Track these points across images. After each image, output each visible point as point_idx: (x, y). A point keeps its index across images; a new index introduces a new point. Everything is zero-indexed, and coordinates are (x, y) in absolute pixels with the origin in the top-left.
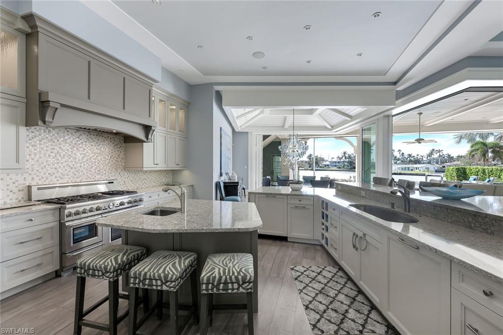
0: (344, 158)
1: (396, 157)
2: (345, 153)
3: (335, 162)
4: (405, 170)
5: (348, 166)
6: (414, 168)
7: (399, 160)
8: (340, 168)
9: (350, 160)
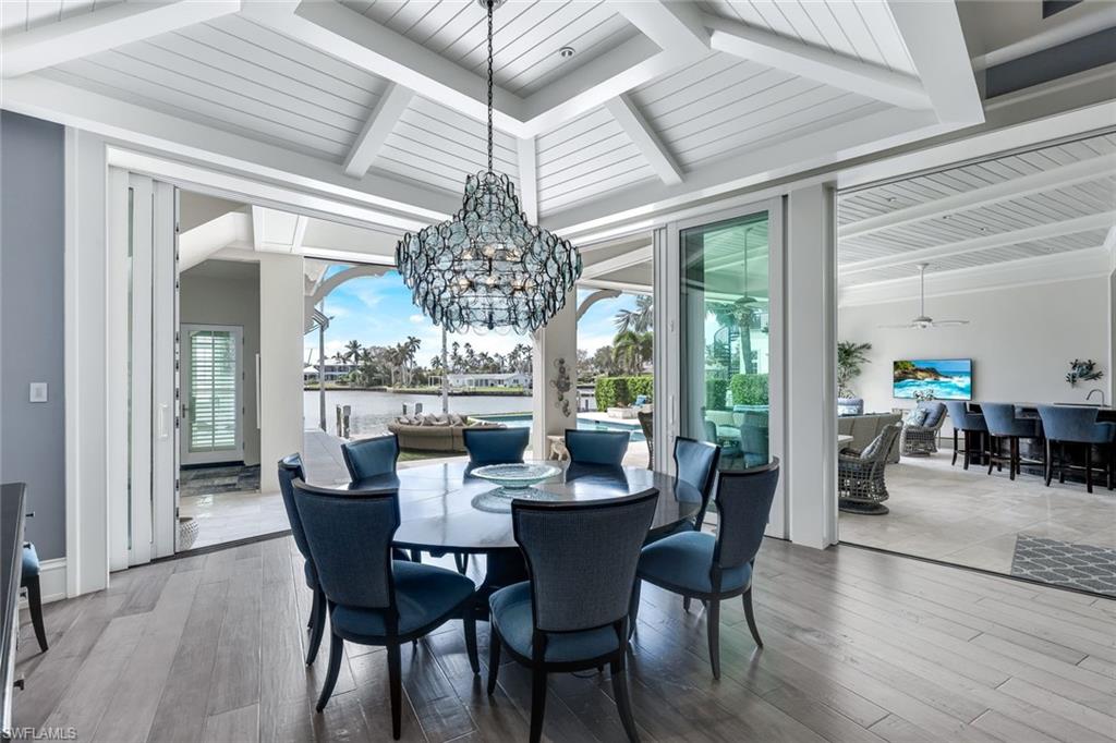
0: (353, 358)
1: (460, 359)
2: (355, 345)
3: (332, 368)
4: (481, 385)
5: (364, 379)
6: (495, 381)
7: (466, 363)
8: (344, 383)
9: (368, 364)
